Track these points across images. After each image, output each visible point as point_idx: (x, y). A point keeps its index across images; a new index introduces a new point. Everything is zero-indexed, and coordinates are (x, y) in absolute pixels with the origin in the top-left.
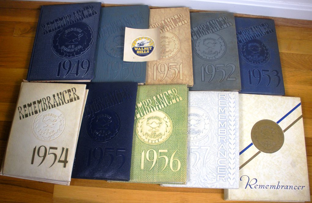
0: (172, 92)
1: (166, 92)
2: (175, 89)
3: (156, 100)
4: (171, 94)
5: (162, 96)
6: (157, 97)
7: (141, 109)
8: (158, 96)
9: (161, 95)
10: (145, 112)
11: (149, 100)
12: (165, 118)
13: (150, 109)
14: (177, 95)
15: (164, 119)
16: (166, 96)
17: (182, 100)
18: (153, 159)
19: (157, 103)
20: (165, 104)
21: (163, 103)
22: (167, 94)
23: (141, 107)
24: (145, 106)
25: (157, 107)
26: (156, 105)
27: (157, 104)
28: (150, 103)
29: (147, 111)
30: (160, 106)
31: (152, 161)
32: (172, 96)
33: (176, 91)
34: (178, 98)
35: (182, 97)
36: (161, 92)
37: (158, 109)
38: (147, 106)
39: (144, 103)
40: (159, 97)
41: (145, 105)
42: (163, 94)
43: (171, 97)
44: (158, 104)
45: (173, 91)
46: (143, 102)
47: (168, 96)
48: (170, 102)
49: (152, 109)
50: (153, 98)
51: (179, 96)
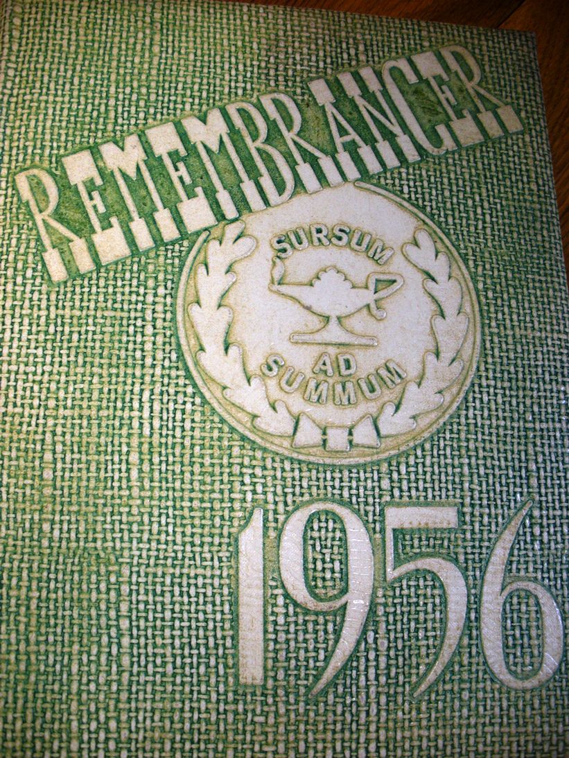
0: (447, 68)
1: (403, 65)
2: (459, 49)
3: (330, 110)
4: (438, 78)
5: (374, 85)
6: (336, 87)
7: (222, 162)
8: (347, 81)
9: (366, 73)
10: (249, 189)
11: (278, 104)
12: (416, 244)
13: (293, 165)
14: (478, 94)
15: (411, 251)
16: (406, 88)
17: (519, 127)
18: (345, 591)
19: (342, 131)
20: (404, 142)
21: (389, 136)
22: (413, 79)
23: (215, 147)
24: (248, 140)
25: (344, 158)
26: (339, 141)
27: (347, 139)
28: (289, 127)
29: (266, 182)
30: (365, 152)
31: (338, 604)
32: (449, 95)
33: (471, 62)
34: (494, 110)
35: (518, 112)
36: (362, 58)
37: (352, 172)
38: (268, 141)
39: (238, 122)
40: (352, 89)
41: (254, 138)
42: (379, 75)
43: (442, 97)
44: (353, 136)
45: (454, 65)
46: (232, 110)
47: (416, 92)
48: (441, 130)
49: (305, 171)
50: (306, 90)
51: (494, 100)
